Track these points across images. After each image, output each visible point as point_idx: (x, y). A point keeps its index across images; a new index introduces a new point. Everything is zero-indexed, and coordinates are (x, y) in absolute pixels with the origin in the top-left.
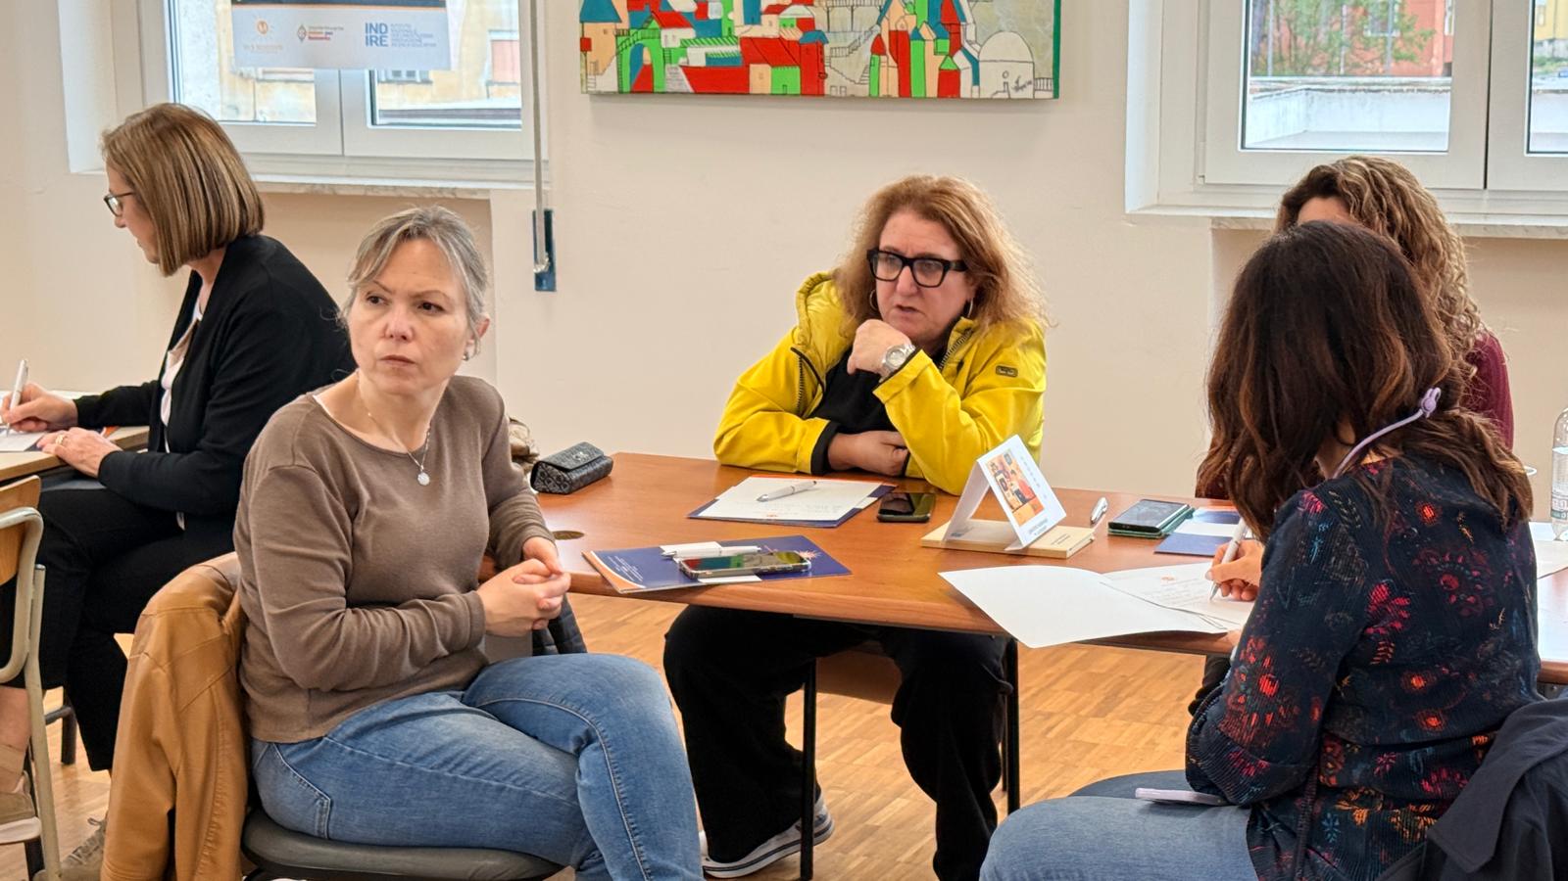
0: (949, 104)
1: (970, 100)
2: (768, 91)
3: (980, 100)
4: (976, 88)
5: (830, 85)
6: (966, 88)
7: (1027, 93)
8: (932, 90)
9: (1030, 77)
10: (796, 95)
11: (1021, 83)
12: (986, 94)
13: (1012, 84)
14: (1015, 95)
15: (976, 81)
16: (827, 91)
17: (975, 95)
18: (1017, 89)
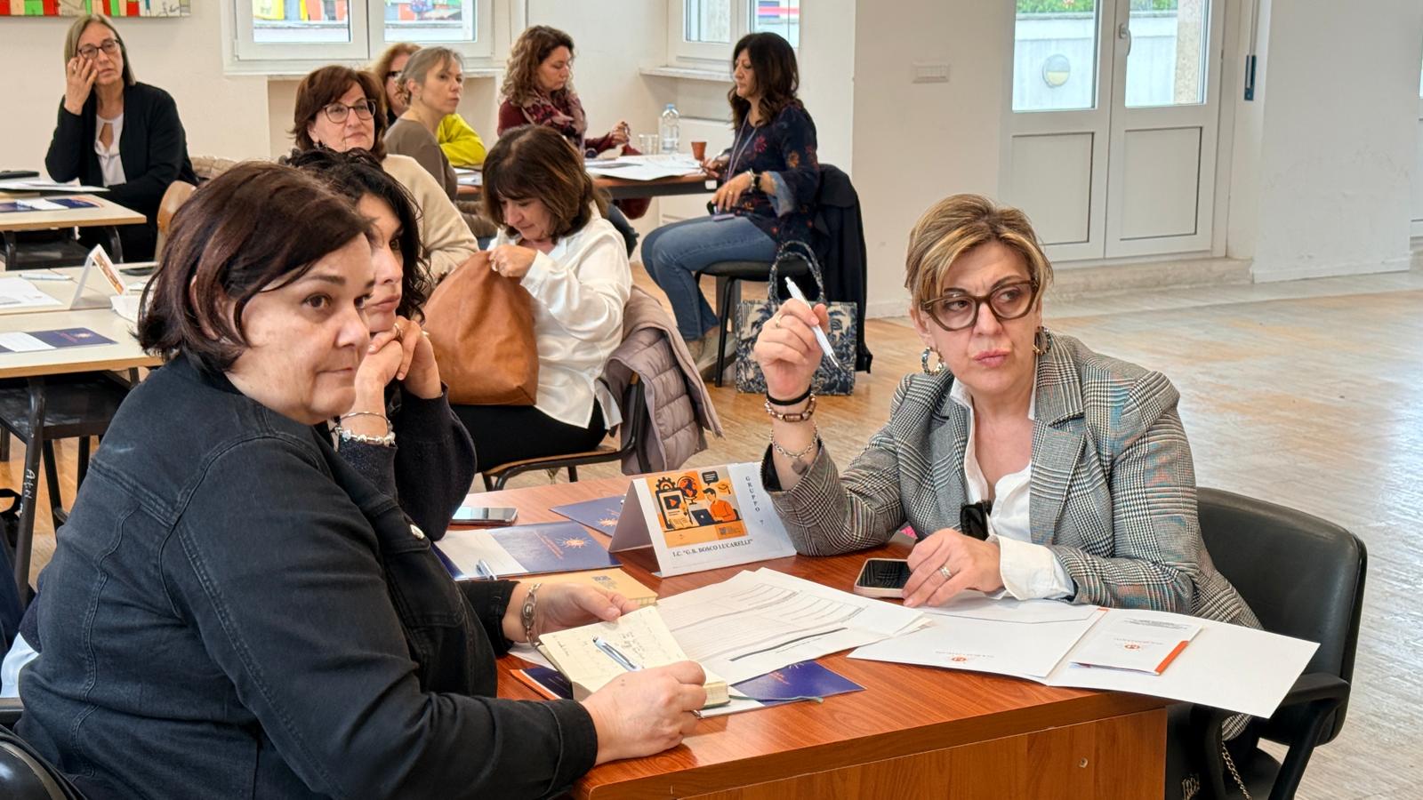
0: (132, 19)
1: (146, 17)
2: (23, 13)
3: (151, 17)
4: (148, 11)
5: (60, 10)
6: (143, 11)
7: (177, 13)
8: (124, 12)
9: (178, 5)
10: (40, 16)
11: (173, 8)
12: (154, 14)
13: (168, 9)
14: (171, 14)
15: (148, 7)
16: (60, 13)
17: (148, 15)
18: (171, 11)
